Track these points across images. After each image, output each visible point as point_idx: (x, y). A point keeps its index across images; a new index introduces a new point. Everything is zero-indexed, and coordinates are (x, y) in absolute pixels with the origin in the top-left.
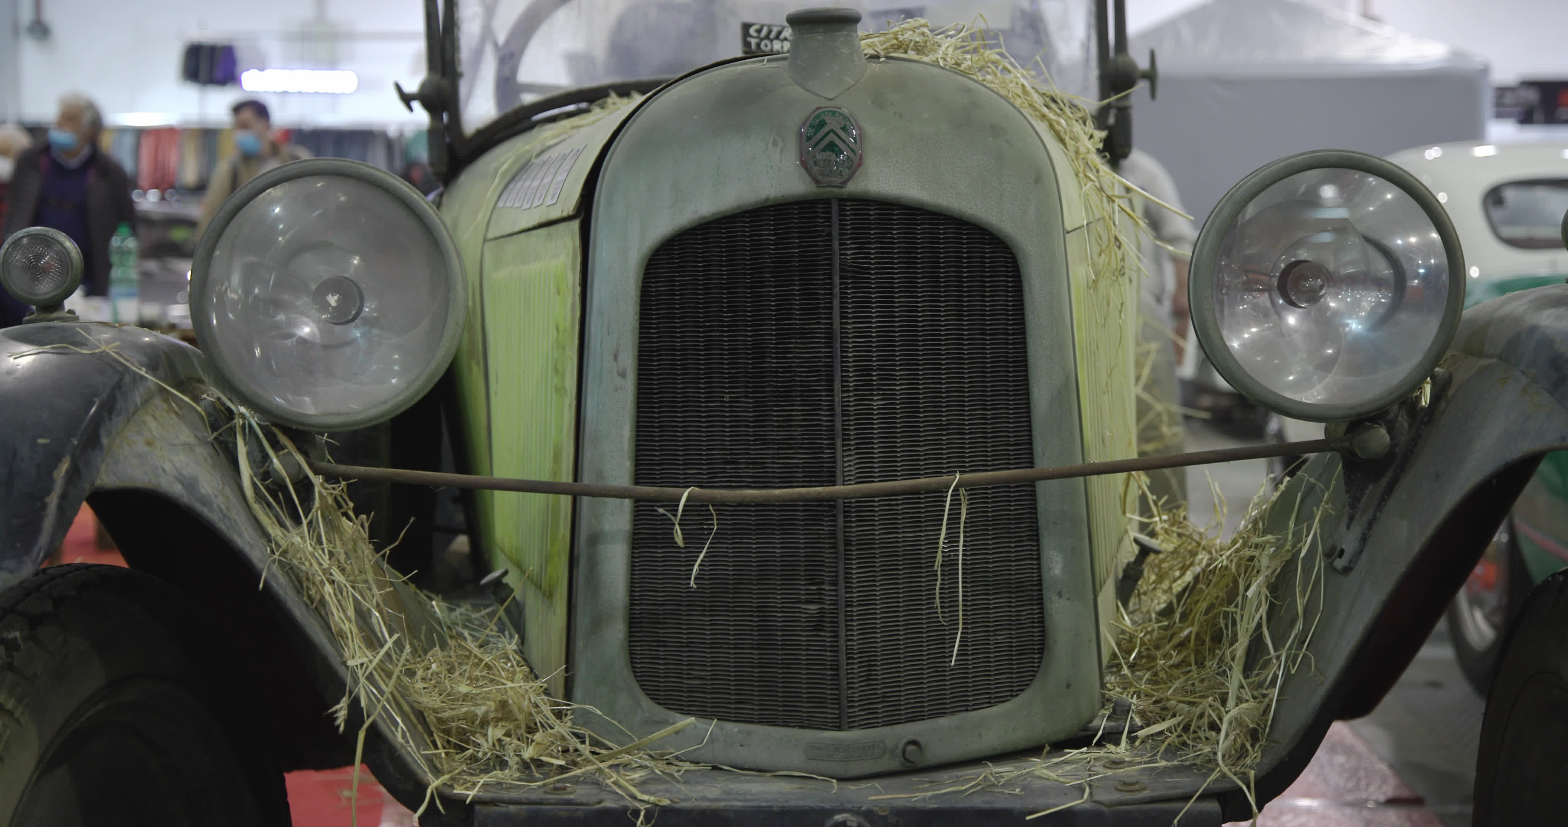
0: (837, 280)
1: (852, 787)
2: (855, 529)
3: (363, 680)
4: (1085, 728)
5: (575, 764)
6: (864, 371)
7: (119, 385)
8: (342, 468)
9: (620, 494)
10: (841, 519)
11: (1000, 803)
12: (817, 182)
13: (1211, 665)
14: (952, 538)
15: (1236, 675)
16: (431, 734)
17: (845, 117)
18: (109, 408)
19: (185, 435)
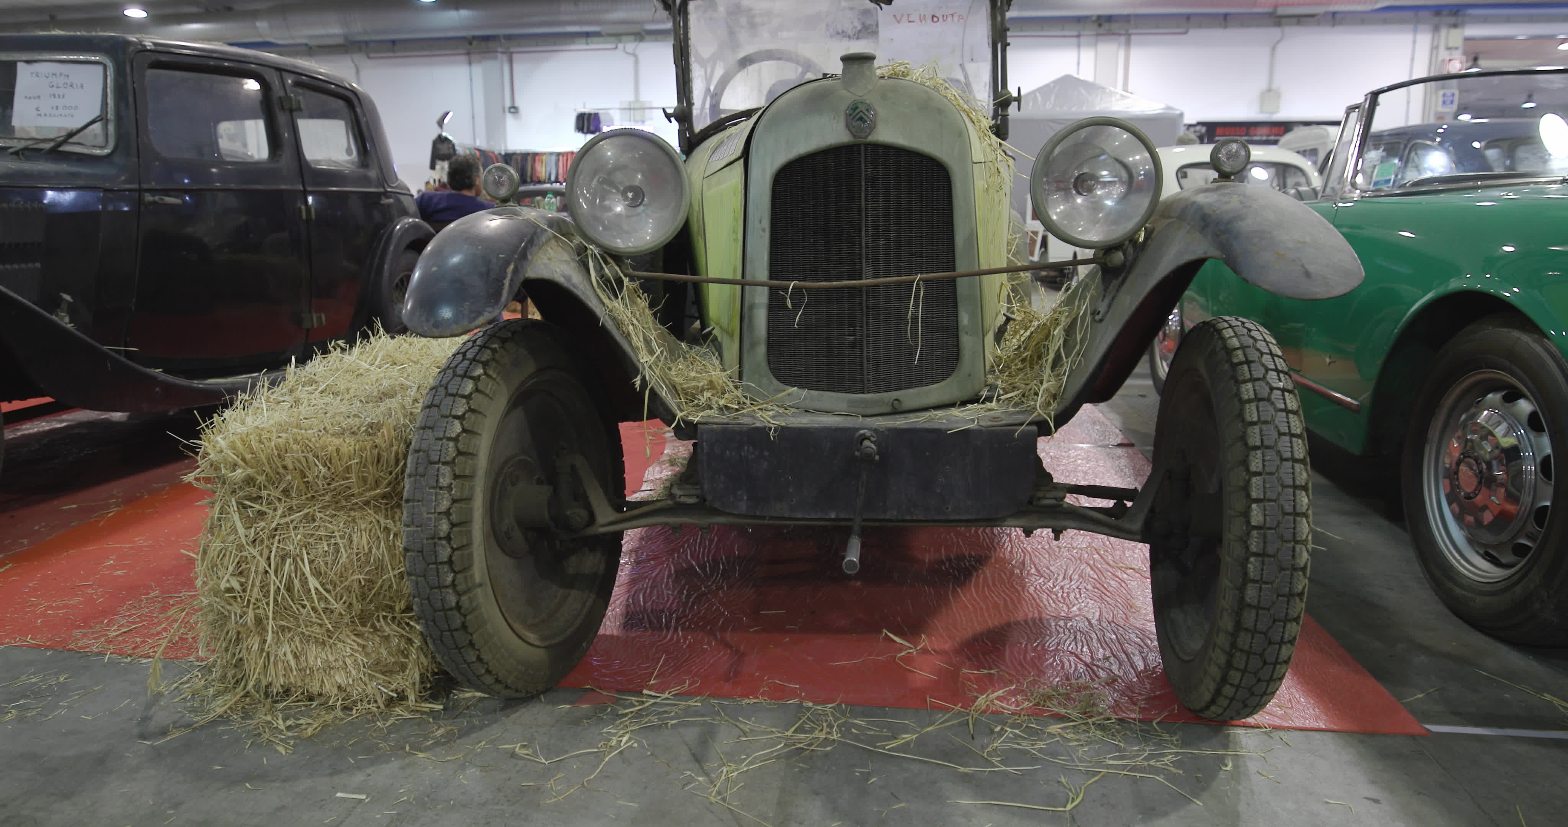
0: (863, 183)
1: (868, 419)
2: (871, 301)
3: (647, 368)
4: (977, 395)
5: (743, 409)
6: (876, 227)
7: (535, 233)
8: (636, 273)
9: (762, 284)
10: (864, 296)
11: (936, 426)
12: (854, 136)
13: (1037, 367)
14: (916, 306)
15: (1048, 370)
16: (679, 395)
17: (868, 105)
18: (531, 242)
19: (566, 257)
